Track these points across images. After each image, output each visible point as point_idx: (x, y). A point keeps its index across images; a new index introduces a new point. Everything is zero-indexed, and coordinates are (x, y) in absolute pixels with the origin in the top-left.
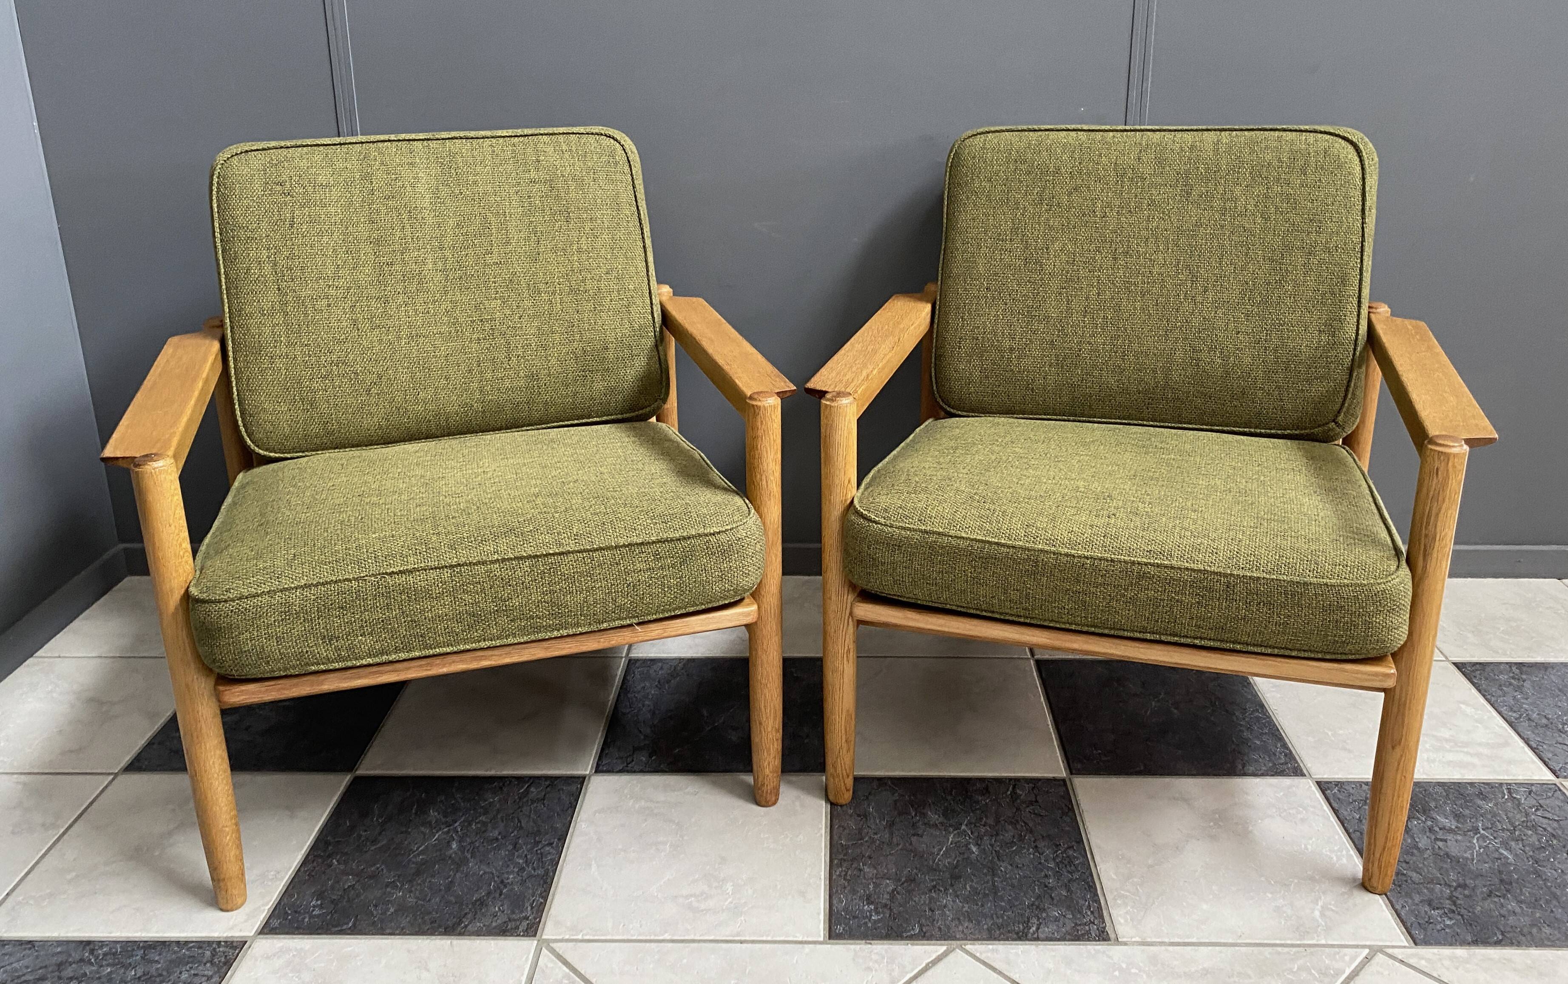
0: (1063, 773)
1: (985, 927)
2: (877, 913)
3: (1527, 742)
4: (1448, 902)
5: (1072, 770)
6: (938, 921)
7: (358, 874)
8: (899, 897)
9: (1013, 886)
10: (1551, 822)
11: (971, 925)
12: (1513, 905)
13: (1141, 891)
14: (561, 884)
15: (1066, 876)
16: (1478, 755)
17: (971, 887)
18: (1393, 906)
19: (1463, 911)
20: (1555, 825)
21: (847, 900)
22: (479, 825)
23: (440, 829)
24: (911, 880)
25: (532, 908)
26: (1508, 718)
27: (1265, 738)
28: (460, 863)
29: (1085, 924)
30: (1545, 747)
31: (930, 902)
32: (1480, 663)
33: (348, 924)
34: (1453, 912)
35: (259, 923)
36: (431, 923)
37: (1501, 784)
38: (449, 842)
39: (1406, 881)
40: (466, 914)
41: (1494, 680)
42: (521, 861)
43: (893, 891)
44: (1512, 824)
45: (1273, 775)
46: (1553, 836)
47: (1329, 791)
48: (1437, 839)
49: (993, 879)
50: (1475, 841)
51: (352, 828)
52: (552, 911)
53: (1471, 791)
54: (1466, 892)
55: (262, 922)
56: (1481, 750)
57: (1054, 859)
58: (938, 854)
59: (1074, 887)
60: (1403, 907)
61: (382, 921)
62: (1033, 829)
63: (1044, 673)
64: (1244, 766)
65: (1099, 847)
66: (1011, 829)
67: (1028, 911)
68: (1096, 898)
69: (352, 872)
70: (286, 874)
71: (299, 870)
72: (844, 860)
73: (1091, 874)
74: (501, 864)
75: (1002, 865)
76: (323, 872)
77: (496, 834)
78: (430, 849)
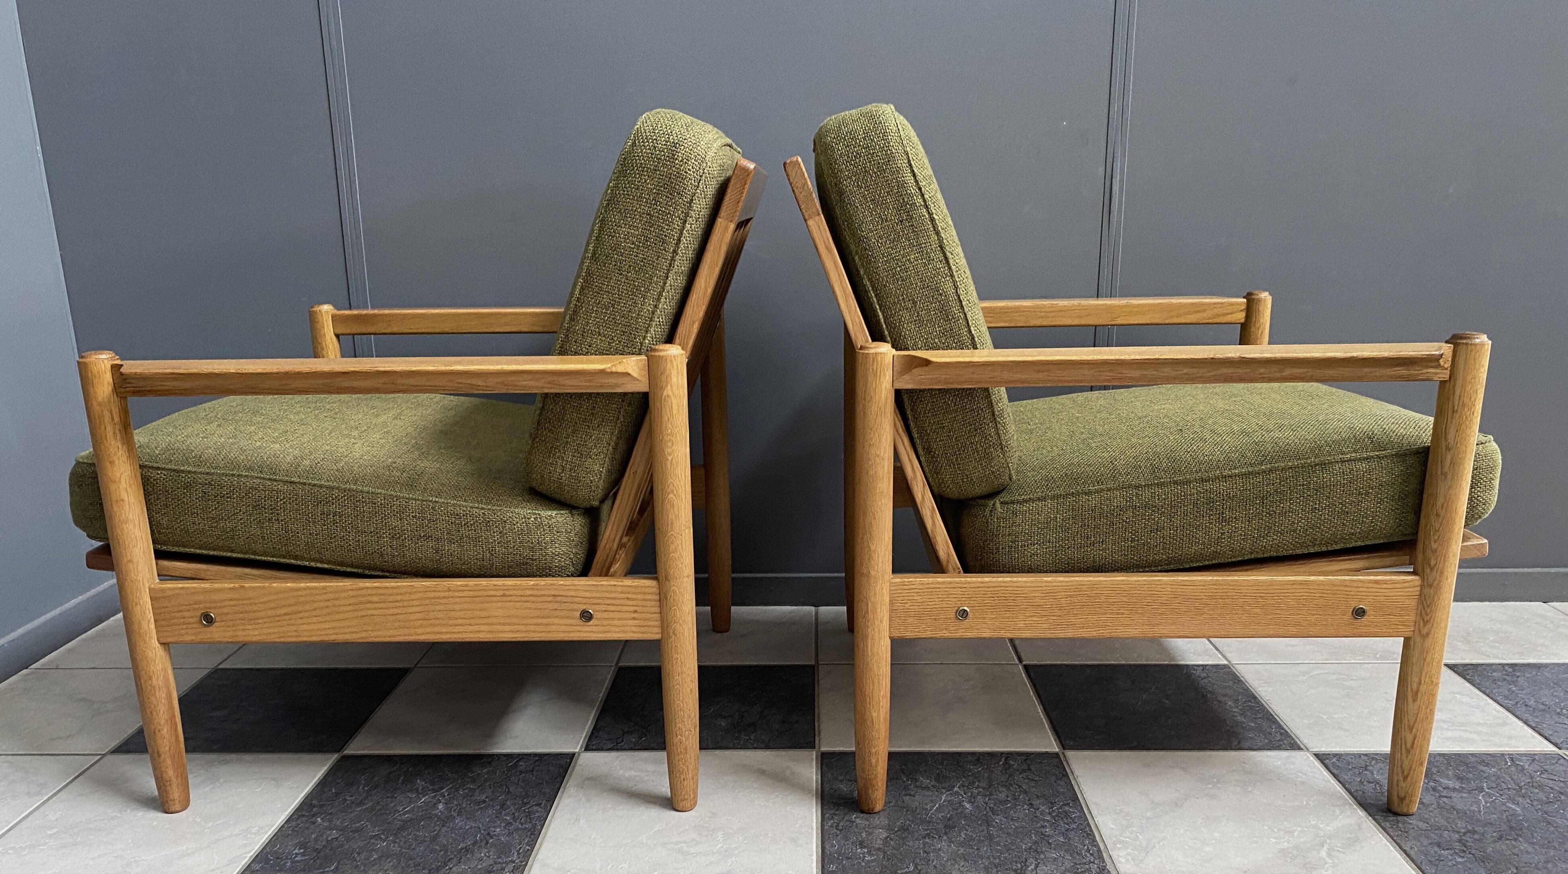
0: (1055, 748)
1: (982, 866)
2: (871, 855)
3: (1526, 723)
4: (1457, 844)
5: (1064, 747)
6: (933, 861)
7: (343, 830)
8: (892, 841)
9: (1008, 834)
10: (1557, 783)
12: (1524, 846)
13: (1140, 837)
14: (548, 835)
15: (1063, 826)
16: (1478, 733)
17: (966, 834)
19: (1473, 851)
20: (1562, 784)
21: (839, 844)
22: (466, 791)
23: (427, 795)
24: (904, 829)
25: (519, 854)
26: (1505, 705)
27: (1259, 721)
28: (445, 820)
29: (1085, 864)
30: (1544, 725)
31: (924, 846)
32: (1472, 665)
33: (330, 867)
34: (1464, 851)
35: (240, 867)
36: (415, 866)
37: (1503, 755)
38: (435, 804)
39: (1413, 828)
40: (451, 859)
41: (1488, 677)
42: (508, 818)
43: (886, 838)
44: (1518, 784)
45: (1269, 749)
46: (1561, 793)
47: (1327, 761)
48: (1440, 796)
49: (988, 829)
50: (1481, 797)
51: (337, 794)
52: (539, 856)
53: (1472, 760)
54: (1476, 836)
56: (1480, 728)
57: (1049, 813)
58: (931, 809)
59: (1072, 834)
60: (1411, 848)
61: (365, 865)
62: (1028, 790)
63: (1032, 675)
64: (1239, 742)
65: (1096, 804)
66: (1004, 789)
67: (1025, 853)
68: (1095, 843)
69: (336, 828)
70: (269, 830)
71: (283, 826)
72: (836, 815)
73: (1089, 825)
74: (487, 820)
75: (997, 817)
76: (307, 828)
77: (483, 797)
78: (416, 809)
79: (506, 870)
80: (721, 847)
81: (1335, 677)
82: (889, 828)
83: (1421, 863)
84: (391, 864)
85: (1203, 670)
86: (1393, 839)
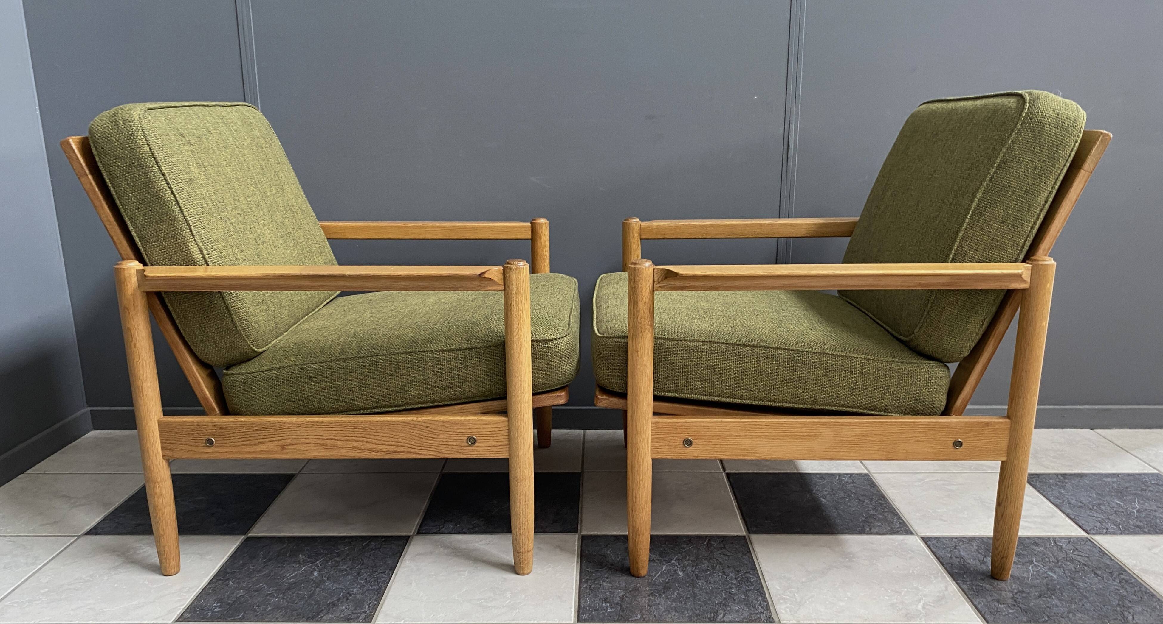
0: (744, 533)
1: (687, 615)
2: (612, 608)
3: (1068, 515)
4: (1011, 600)
5: (749, 531)
6: (654, 612)
7: (247, 590)
8: (627, 599)
9: (707, 593)
10: (1083, 558)
11: (677, 614)
12: (1056, 602)
13: (796, 595)
14: (390, 594)
15: (744, 588)
17: (678, 593)
18: (973, 603)
19: (1020, 605)
20: (1086, 559)
21: (590, 600)
22: (334, 563)
23: (306, 565)
24: (636, 589)
25: (369, 607)
26: (1055, 503)
27: (885, 514)
28: (319, 583)
29: (757, 614)
30: (1080, 518)
31: (649, 601)
32: (1036, 474)
33: (239, 616)
34: (1014, 605)
35: (176, 616)
36: (297, 615)
37: (1049, 538)
38: (312, 572)
40: (322, 610)
41: (1046, 482)
42: (362, 582)
43: (623, 596)
44: (1057, 559)
45: (891, 534)
47: (930, 542)
49: (693, 590)
50: (1030, 568)
51: (244, 565)
52: (383, 609)
53: (1028, 541)
54: (1024, 595)
55: (178, 615)
56: (1036, 519)
57: (736, 579)
58: (655, 576)
59: (750, 593)
60: (979, 603)
61: (263, 615)
62: (722, 562)
63: (731, 480)
64: (870, 529)
65: (768, 572)
66: (706, 562)
67: (717, 606)
68: (765, 600)
69: (243, 588)
70: (196, 589)
71: (206, 587)
72: (589, 579)
73: (762, 587)
74: (348, 583)
75: (700, 581)
76: (223, 588)
77: (345, 567)
78: (298, 575)
79: (360, 618)
80: (509, 602)
81: (942, 482)
82: (626, 589)
83: (985, 613)
84: (281, 614)
85: (850, 477)
86: (968, 597)
